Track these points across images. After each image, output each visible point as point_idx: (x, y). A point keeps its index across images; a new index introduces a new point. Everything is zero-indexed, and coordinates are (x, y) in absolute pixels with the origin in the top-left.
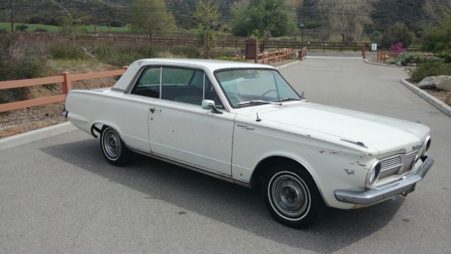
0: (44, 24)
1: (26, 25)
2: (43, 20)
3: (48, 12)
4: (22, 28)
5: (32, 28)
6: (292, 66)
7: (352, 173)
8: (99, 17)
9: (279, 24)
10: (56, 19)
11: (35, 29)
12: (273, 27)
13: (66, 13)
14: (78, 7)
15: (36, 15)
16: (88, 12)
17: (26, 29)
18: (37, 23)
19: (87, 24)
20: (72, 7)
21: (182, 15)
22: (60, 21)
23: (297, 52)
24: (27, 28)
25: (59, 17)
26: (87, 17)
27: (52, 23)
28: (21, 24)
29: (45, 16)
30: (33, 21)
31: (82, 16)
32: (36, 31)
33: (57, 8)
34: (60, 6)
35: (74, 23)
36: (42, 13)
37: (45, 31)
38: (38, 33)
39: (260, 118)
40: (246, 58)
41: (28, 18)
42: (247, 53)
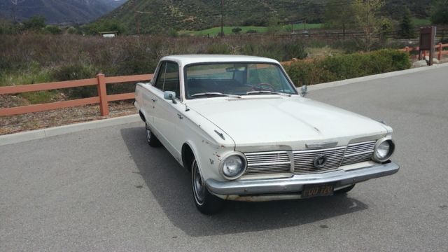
0: (255, 26)
1: (240, 27)
2: (255, 22)
3: (260, 15)
4: (237, 31)
5: (245, 29)
10: (266, 20)
11: (246, 31)
13: (275, 14)
14: (286, 7)
15: (249, 18)
16: (296, 11)
17: (240, 32)
18: (249, 25)
19: (291, 23)
20: (280, 7)
21: (393, 5)
22: (268, 22)
24: (241, 30)
25: (268, 18)
26: (293, 16)
27: (262, 24)
28: (236, 27)
29: (257, 18)
30: (246, 24)
31: (289, 15)
32: (248, 32)
33: (268, 10)
34: (271, 8)
36: (254, 16)
37: (255, 32)
38: (249, 34)
40: (420, 50)
41: (242, 21)
42: (421, 43)
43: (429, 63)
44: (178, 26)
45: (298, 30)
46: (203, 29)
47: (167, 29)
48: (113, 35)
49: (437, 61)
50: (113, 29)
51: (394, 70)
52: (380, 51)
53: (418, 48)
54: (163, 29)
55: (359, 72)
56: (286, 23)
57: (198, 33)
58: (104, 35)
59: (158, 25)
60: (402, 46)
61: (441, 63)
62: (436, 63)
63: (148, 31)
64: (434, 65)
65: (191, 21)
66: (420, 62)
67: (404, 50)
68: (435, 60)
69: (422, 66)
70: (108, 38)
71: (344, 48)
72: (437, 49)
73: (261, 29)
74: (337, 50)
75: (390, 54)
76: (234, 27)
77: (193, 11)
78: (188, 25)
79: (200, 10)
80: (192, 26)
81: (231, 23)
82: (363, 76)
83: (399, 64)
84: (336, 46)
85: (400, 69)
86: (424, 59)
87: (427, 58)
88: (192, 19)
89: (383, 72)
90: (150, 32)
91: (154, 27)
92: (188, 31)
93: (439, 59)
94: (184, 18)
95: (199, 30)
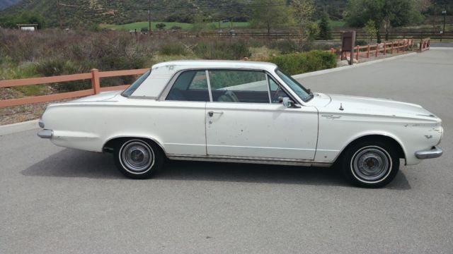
0: (179, 22)
1: (164, 23)
2: (179, 18)
3: (184, 11)
4: (161, 26)
5: (169, 25)
6: (403, 58)
7: (431, 137)
8: (228, 14)
9: (401, 13)
10: (190, 17)
11: (171, 26)
12: (393, 17)
15: (173, 14)
16: (219, 8)
17: (164, 28)
18: (173, 21)
19: (216, 21)
22: (192, 18)
23: (418, 42)
24: (165, 26)
25: (192, 15)
26: (217, 14)
27: (186, 21)
28: (160, 23)
29: (181, 15)
30: (170, 20)
31: (213, 13)
32: (173, 28)
33: (191, 6)
34: (194, 5)
35: (204, 20)
36: (178, 13)
37: (180, 28)
38: (173, 30)
39: (343, 107)
40: (343, 51)
41: (166, 17)
42: (343, 46)
43: (350, 63)
44: (97, 20)
45: (224, 28)
46: (124, 24)
47: (85, 22)
48: (32, 28)
49: (357, 61)
50: (32, 21)
51: (324, 69)
52: (311, 51)
53: (341, 50)
54: (81, 22)
55: (298, 70)
56: (211, 20)
57: (120, 27)
58: (23, 28)
59: (75, 18)
60: (327, 48)
61: (359, 62)
62: (355, 63)
63: (64, 23)
64: (354, 64)
65: (111, 15)
66: (343, 61)
67: (330, 51)
68: (354, 60)
69: (345, 65)
70: (28, 31)
71: (279, 48)
72: (355, 51)
73: (185, 26)
74: (274, 51)
75: (320, 55)
76: (157, 23)
77: (113, 5)
78: (108, 19)
79: (121, 4)
80: (112, 19)
81: (154, 18)
82: (301, 73)
83: (328, 63)
84: (272, 47)
85: (328, 67)
86: (346, 59)
87: (349, 58)
88: (112, 13)
89: (315, 70)
90: (66, 25)
91: (70, 19)
92: (109, 25)
93: (357, 59)
94: (104, 11)
95: (120, 24)
